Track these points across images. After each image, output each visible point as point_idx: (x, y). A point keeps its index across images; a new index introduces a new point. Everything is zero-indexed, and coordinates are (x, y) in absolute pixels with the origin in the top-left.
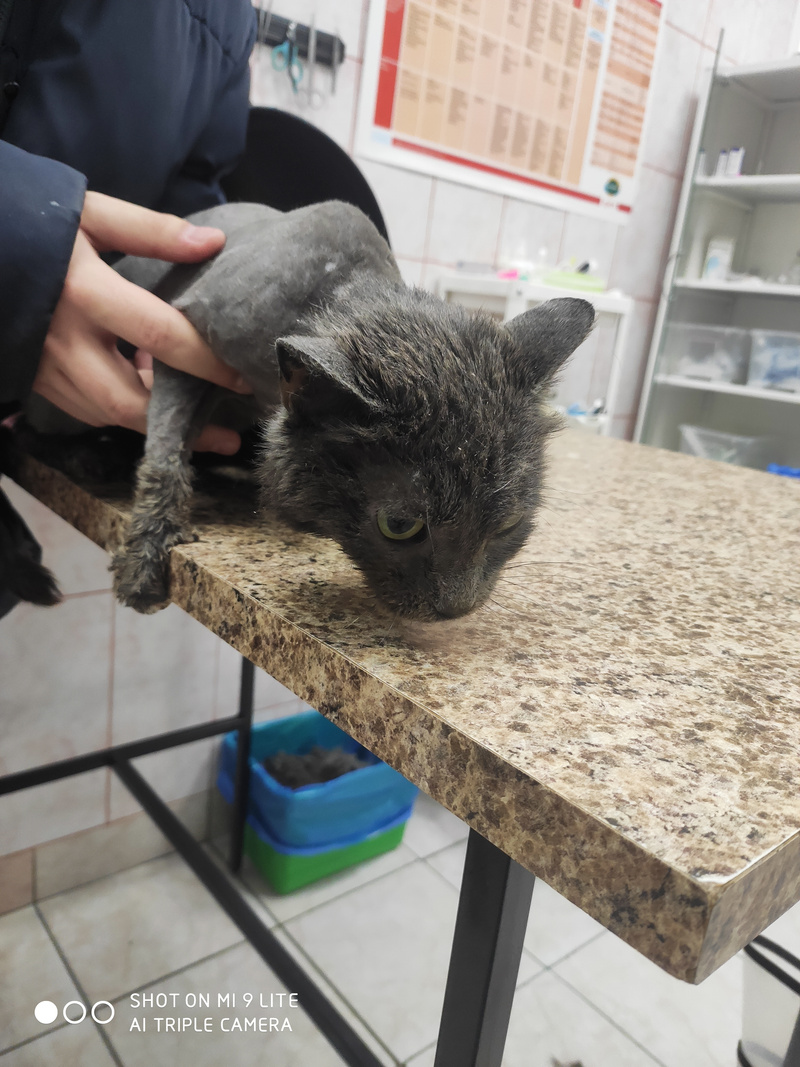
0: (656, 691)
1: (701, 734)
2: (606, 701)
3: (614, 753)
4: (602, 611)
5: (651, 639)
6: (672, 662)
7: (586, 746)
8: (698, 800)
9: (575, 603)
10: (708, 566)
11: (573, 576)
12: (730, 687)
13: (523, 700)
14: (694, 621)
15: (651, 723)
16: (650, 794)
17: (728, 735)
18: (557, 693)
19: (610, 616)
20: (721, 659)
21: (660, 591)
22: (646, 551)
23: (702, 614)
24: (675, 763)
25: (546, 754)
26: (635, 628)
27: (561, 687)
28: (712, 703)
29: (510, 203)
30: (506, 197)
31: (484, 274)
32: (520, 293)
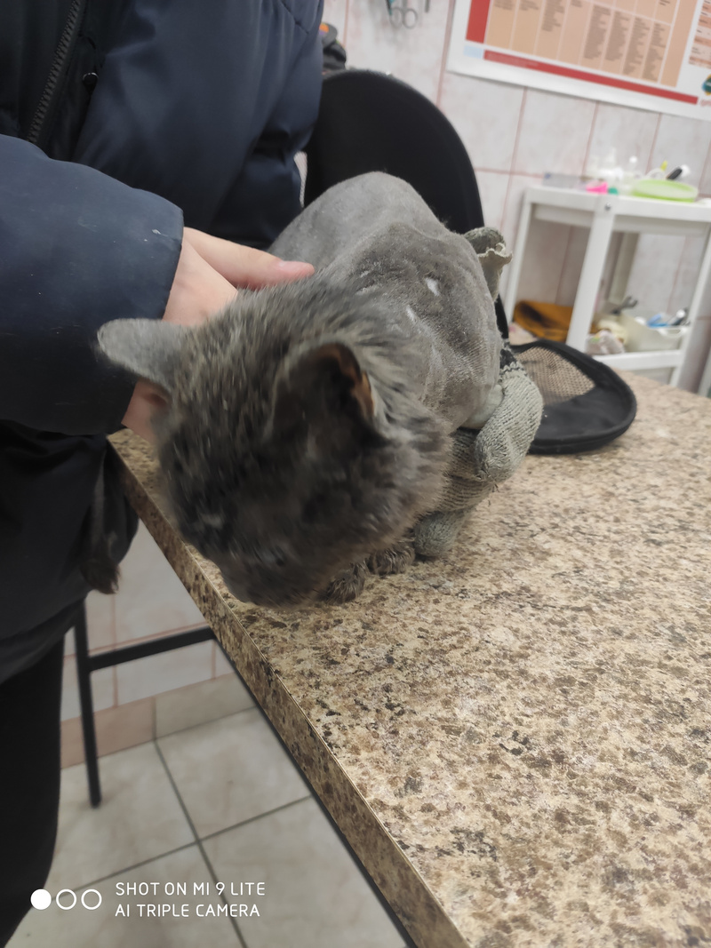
29: (601, 107)
30: (598, 102)
31: (571, 187)
32: (608, 208)
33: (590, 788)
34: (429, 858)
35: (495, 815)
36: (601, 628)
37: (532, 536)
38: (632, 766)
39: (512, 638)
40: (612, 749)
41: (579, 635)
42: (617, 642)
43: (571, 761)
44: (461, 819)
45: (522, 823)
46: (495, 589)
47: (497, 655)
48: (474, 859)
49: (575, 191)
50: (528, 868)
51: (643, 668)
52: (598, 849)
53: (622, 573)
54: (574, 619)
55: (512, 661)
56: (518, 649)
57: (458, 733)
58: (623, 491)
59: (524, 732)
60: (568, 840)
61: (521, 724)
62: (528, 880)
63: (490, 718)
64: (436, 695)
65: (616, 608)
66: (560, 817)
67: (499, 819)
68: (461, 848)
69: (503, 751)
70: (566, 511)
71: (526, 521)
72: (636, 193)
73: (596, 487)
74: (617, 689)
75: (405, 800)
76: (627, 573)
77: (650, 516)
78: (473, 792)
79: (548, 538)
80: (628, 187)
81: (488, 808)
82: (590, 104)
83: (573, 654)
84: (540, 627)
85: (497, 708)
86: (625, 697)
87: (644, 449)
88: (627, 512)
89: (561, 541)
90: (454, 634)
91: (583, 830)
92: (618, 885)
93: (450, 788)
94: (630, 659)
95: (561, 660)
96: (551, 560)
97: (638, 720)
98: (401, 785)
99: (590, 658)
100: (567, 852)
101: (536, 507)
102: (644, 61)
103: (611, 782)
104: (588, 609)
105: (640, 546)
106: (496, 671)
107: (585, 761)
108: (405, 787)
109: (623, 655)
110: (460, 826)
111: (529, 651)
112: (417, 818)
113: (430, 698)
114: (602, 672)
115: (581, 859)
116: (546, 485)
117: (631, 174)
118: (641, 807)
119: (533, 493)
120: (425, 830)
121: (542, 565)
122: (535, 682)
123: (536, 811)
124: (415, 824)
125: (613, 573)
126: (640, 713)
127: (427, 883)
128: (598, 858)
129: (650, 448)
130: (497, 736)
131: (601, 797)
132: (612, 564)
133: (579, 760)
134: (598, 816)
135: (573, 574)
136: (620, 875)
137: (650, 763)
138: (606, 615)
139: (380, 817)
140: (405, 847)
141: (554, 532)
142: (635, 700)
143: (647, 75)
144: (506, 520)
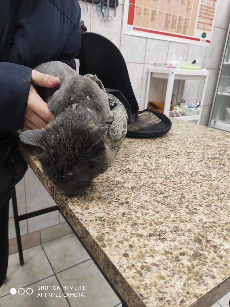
0: (172, 239)
1: (180, 257)
2: (156, 243)
3: (151, 266)
4: (167, 203)
5: (178, 215)
6: (182, 226)
7: (143, 263)
8: (170, 286)
9: (159, 200)
10: (207, 181)
11: (162, 188)
12: (196, 237)
13: (130, 243)
14: (194, 206)
15: (167, 253)
16: (156, 284)
17: (189, 258)
18: (142, 240)
19: (169, 205)
20: (198, 223)
21: (188, 193)
22: (189, 175)
23: (198, 204)
24: (168, 270)
25: (130, 267)
26: (174, 210)
27: (144, 238)
28: (188, 244)
29: (170, 43)
30: (169, 41)
31: (162, 67)
32: (172, 73)
33: (133, 208)
34: (87, 222)
35: (107, 214)
36: (147, 176)
37: (134, 157)
38: (146, 204)
39: (122, 179)
40: (142, 200)
41: (140, 178)
42: (150, 179)
43: (130, 203)
44: (98, 215)
45: (113, 215)
46: (120, 169)
47: (117, 183)
48: (99, 222)
49: (163, 68)
50: (112, 223)
51: (156, 184)
52: (131, 219)
53: (157, 165)
54: (140, 175)
55: (120, 184)
56: (123, 181)
57: (101, 199)
58: (164, 146)
59: (119, 198)
60: (124, 218)
61: (119, 196)
62: (112, 225)
63: (111, 195)
64: (97, 191)
65: (153, 172)
66: (124, 214)
67: (108, 214)
68: (96, 220)
69: (113, 202)
70: (146, 151)
71: (133, 154)
72: (182, 68)
73: (156, 146)
74: (147, 189)
75: (84, 211)
76: (158, 165)
77: (169, 152)
78: (102, 209)
79: (138, 158)
80: (180, 66)
81: (105, 212)
82: (167, 42)
83: (137, 182)
84: (130, 177)
85: (113, 193)
86: (149, 190)
87: (173, 137)
88: (163, 151)
89: (142, 158)
90: (106, 179)
91: (129, 216)
92: (134, 226)
93: (96, 209)
94: (153, 183)
95: (134, 183)
96: (138, 162)
97: (151, 195)
98: (84, 209)
99: (142, 183)
100: (123, 220)
101: (137, 151)
102: (183, 29)
103: (139, 207)
104: (145, 173)
105: (164, 159)
106: (115, 186)
107: (133, 203)
108: (85, 209)
109: (151, 182)
110: (97, 216)
111: (126, 182)
112: (86, 215)
113: (96, 192)
114: (144, 185)
115: (127, 221)
116: (141, 146)
117: (181, 62)
118: (145, 211)
119: (137, 148)
120: (88, 217)
121: (135, 164)
122: (125, 188)
123: (118, 213)
124: (86, 216)
125: (154, 165)
126: (151, 193)
127: (86, 227)
128: (131, 221)
129: (175, 136)
130: (112, 199)
131: (136, 210)
132: (155, 163)
133: (132, 203)
134: (134, 214)
135: (143, 165)
136: (136, 224)
137: (151, 203)
138: (149, 174)
139: (77, 215)
140: (82, 220)
141: (140, 156)
142: (151, 191)
143: (184, 33)
144: (127, 154)
